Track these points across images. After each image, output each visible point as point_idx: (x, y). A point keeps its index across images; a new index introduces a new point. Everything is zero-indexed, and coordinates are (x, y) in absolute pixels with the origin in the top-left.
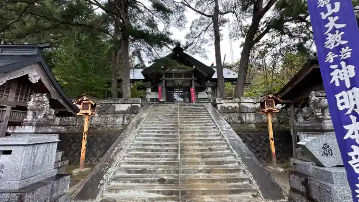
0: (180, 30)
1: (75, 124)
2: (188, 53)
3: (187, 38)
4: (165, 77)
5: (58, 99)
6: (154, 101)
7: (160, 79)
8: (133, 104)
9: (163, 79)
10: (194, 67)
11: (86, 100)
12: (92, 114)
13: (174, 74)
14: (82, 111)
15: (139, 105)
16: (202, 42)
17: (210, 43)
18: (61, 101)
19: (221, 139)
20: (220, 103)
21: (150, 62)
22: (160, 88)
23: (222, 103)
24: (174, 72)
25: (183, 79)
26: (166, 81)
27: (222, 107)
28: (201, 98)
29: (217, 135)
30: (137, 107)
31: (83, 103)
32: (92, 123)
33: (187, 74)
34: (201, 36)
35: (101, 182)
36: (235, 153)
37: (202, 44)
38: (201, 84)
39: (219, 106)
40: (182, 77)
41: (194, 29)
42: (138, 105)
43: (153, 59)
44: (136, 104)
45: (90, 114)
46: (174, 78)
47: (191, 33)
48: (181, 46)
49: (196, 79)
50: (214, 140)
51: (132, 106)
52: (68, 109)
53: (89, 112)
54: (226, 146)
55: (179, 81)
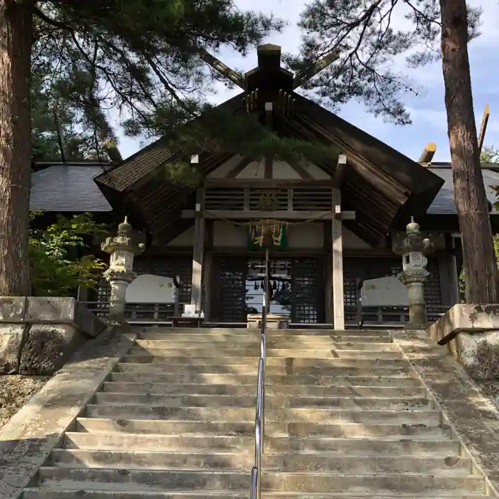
3: (312, 26)
4: (207, 206)
7: (186, 214)
8: (35, 328)
9: (199, 214)
10: (342, 159)
13: (247, 194)
16: (379, 46)
20: (472, 332)
23: (482, 331)
24: (251, 181)
25: (291, 213)
26: (209, 223)
28: (375, 308)
37: (381, 54)
38: (373, 242)
39: (469, 344)
40: (283, 207)
42: (59, 328)
44: (49, 328)
46: (246, 213)
48: (283, 65)
49: (351, 215)
51: (28, 337)
55: (273, 223)
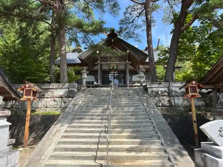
0: (114, 17)
1: (18, 107)
2: (122, 38)
3: (121, 24)
4: (101, 61)
5: (4, 86)
6: (90, 84)
7: (96, 63)
8: (70, 89)
9: (99, 63)
10: (128, 51)
11: (28, 87)
12: (34, 99)
13: (109, 58)
14: (25, 97)
15: (76, 90)
16: (135, 27)
17: (143, 28)
18: (7, 88)
19: (148, 122)
20: (150, 88)
21: (85, 48)
23: (152, 88)
24: (109, 56)
25: (118, 62)
26: (101, 65)
27: (152, 91)
29: (145, 118)
30: (74, 91)
31: (26, 90)
32: (33, 106)
33: (122, 58)
34: (134, 21)
35: (43, 157)
36: (159, 134)
37: (136, 29)
38: (135, 67)
39: (150, 90)
40: (116, 61)
41: (128, 15)
42: (74, 89)
43: (89, 45)
44: (73, 89)
45: (32, 99)
46: (109, 62)
47: (125, 19)
48: (115, 32)
49: (130, 62)
50: (141, 122)
51: (69, 91)
52: (13, 95)
53: (31, 97)
54: (152, 128)
55: (114, 64)
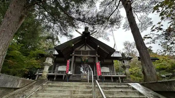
2: (93, 36)
4: (75, 54)
7: (71, 55)
9: (73, 55)
10: (98, 46)
13: (82, 52)
22: (68, 62)
24: (82, 50)
25: (89, 55)
26: (75, 57)
33: (92, 53)
46: (81, 55)
49: (99, 56)
55: (86, 57)
